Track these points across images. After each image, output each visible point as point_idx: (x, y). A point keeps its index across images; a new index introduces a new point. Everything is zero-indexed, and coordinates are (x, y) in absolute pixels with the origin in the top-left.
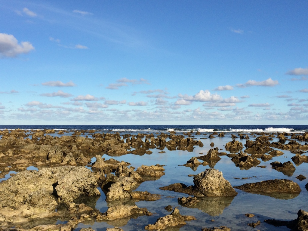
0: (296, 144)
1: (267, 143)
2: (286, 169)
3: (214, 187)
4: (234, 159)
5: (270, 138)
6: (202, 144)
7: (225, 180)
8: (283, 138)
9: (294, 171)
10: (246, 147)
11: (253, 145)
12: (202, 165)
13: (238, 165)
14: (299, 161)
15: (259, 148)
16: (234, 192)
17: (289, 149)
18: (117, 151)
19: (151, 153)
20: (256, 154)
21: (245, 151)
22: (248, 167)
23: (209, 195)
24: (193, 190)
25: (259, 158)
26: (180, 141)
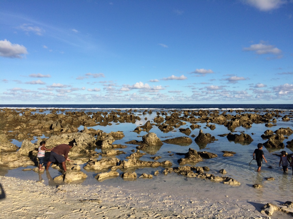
0: (193, 118)
1: (178, 117)
2: (187, 132)
3: (152, 141)
4: (160, 127)
5: (179, 114)
6: (140, 118)
7: (157, 138)
8: (186, 114)
9: (191, 133)
10: (166, 120)
11: (170, 119)
12: (143, 131)
13: (162, 131)
14: (193, 127)
15: (173, 121)
16: (162, 143)
17: (190, 121)
18: (91, 123)
19: (111, 124)
20: (172, 124)
21: (165, 123)
22: (167, 131)
23: (150, 145)
24: (142, 143)
25: (173, 126)
26: (126, 117)
